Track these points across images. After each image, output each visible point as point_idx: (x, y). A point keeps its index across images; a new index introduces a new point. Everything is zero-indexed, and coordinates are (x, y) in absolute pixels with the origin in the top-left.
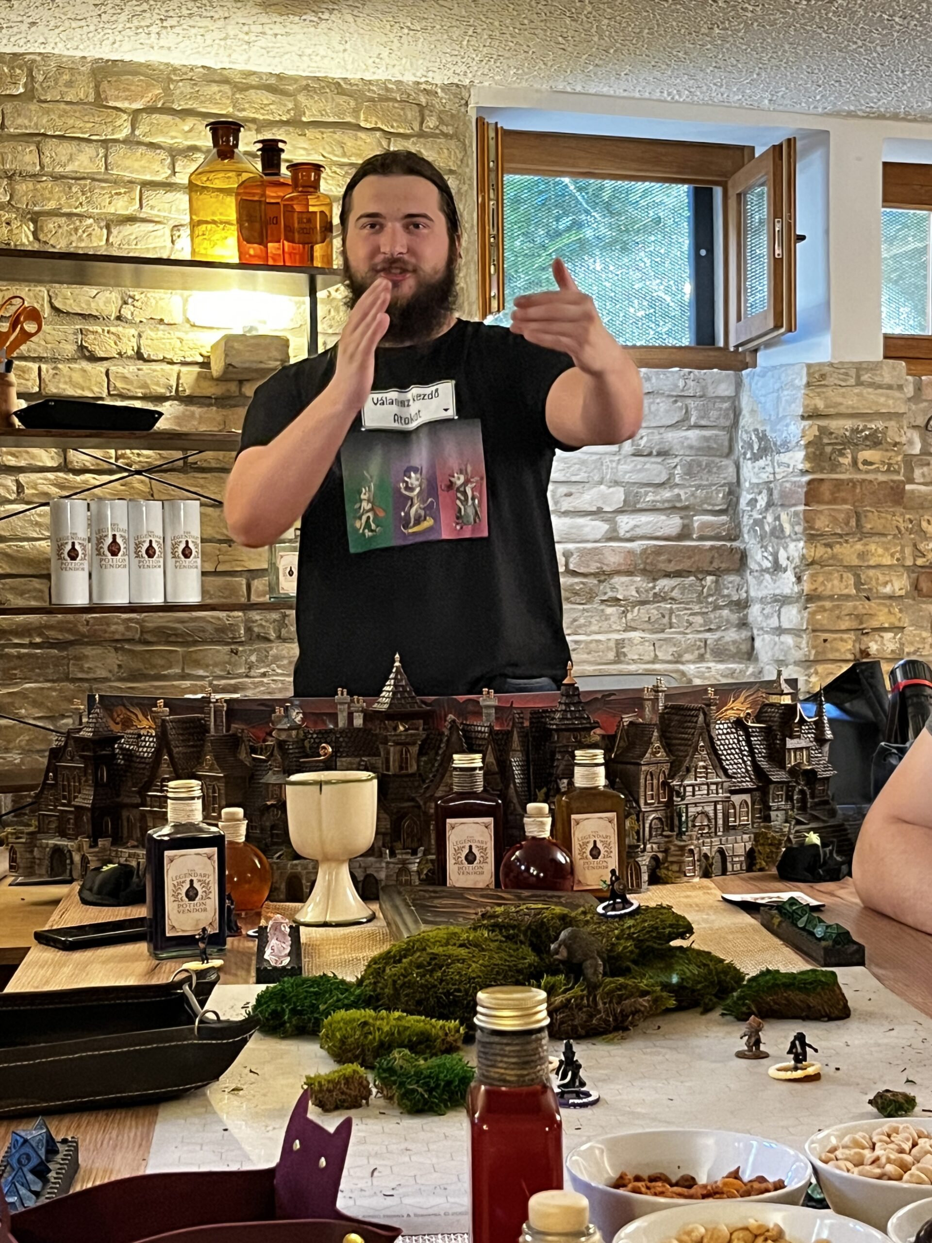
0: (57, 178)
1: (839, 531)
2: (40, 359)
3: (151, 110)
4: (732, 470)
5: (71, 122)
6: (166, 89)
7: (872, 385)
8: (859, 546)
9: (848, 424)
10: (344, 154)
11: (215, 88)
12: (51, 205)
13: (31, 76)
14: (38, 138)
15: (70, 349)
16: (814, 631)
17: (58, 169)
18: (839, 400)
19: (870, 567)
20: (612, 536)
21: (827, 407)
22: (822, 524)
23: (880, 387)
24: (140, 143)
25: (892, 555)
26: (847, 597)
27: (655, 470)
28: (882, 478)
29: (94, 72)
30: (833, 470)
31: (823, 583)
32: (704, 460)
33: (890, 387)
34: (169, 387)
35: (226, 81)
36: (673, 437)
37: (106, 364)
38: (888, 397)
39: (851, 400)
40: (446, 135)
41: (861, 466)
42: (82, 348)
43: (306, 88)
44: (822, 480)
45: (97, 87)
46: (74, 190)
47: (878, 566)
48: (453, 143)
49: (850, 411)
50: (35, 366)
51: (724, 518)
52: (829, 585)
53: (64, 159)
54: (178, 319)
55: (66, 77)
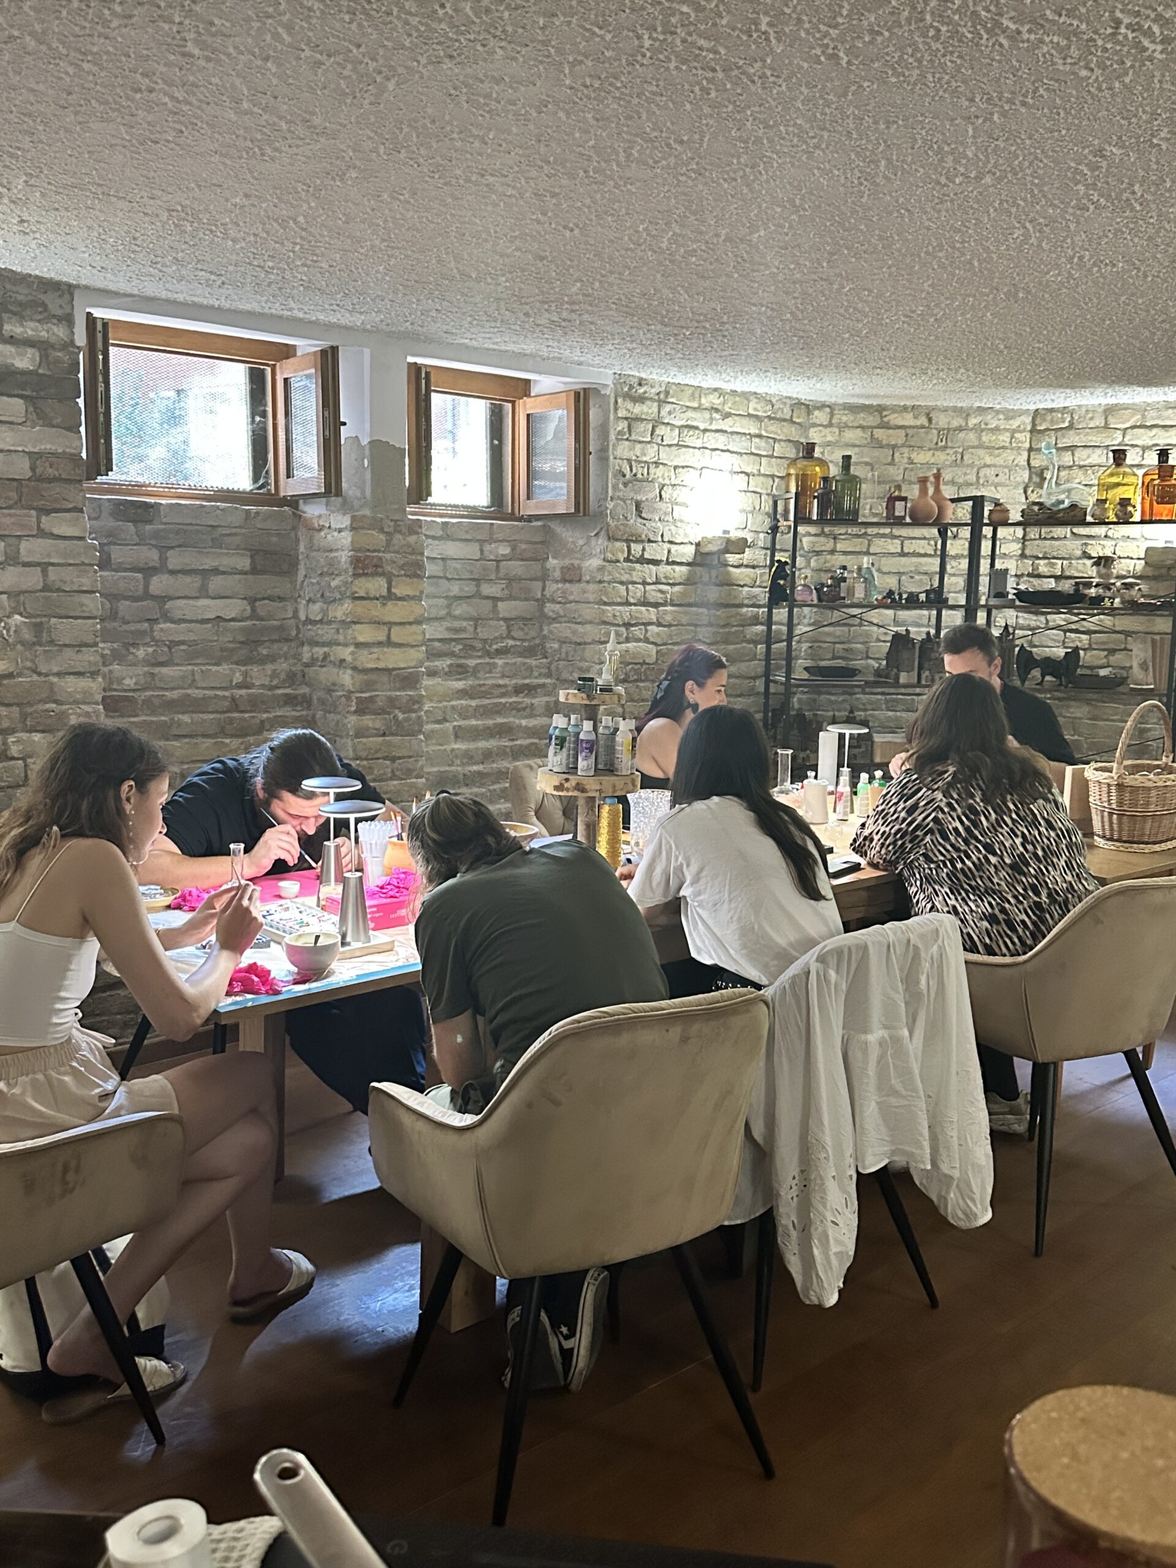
0: (1081, 467)
2: (1063, 558)
3: (1133, 427)
5: (1090, 438)
6: (1144, 416)
14: (1072, 448)
15: (1079, 553)
17: (1082, 463)
24: (1126, 445)
29: (1105, 411)
34: (1129, 572)
42: (1084, 552)
45: (1106, 418)
46: (1089, 472)
50: (1059, 562)
54: (1138, 536)
55: (1090, 415)
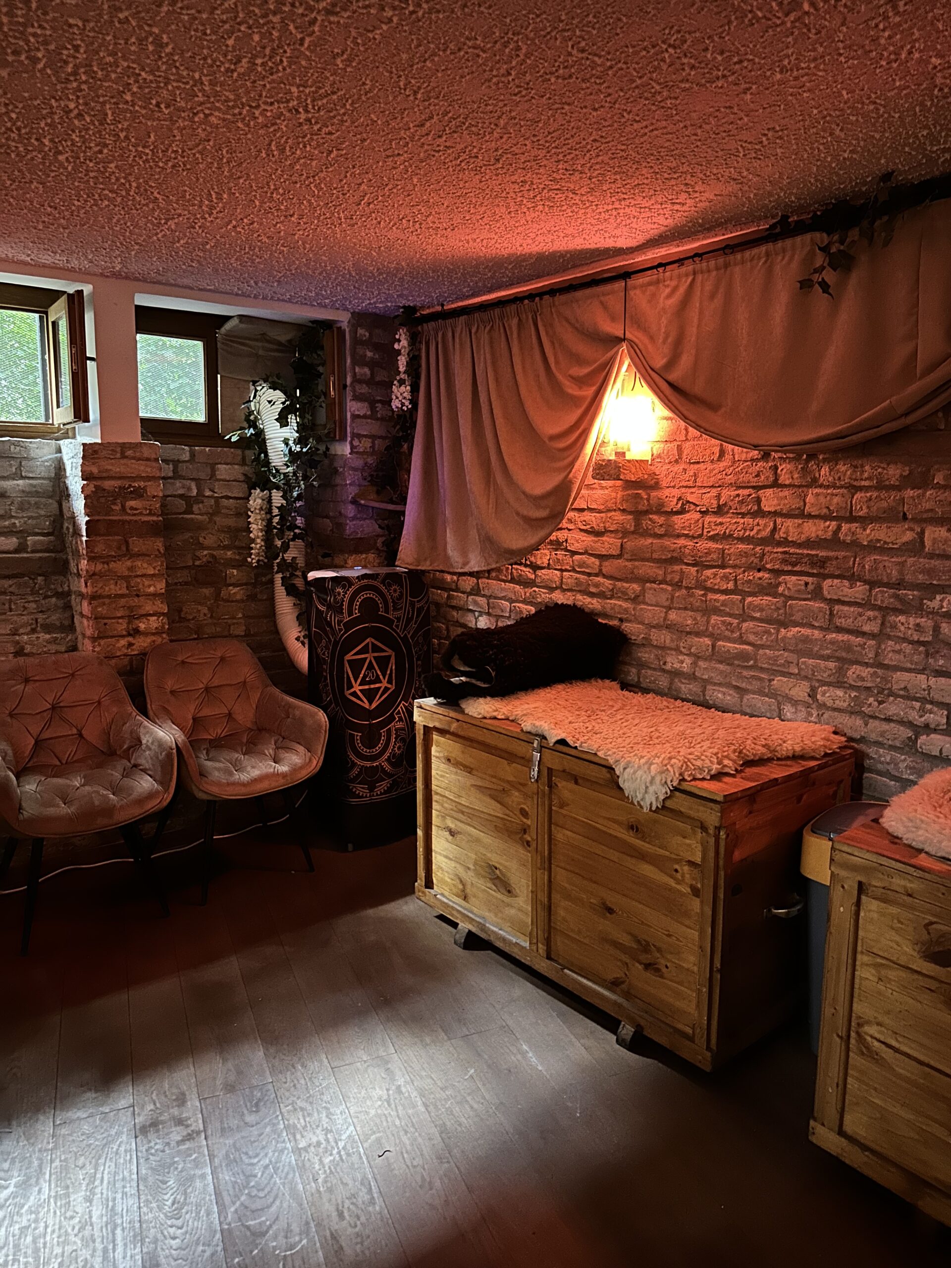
1: (113, 553)
4: (56, 505)
7: (133, 458)
8: (129, 563)
9: (117, 483)
16: (96, 618)
18: (109, 467)
19: (137, 576)
21: (99, 472)
22: (99, 549)
23: (139, 459)
25: (154, 568)
26: (122, 596)
28: (144, 519)
30: (107, 514)
31: (102, 588)
32: (33, 500)
33: (148, 459)
38: (147, 466)
39: (118, 467)
41: (129, 511)
44: (98, 520)
47: (143, 576)
49: (117, 475)
52: (107, 589)
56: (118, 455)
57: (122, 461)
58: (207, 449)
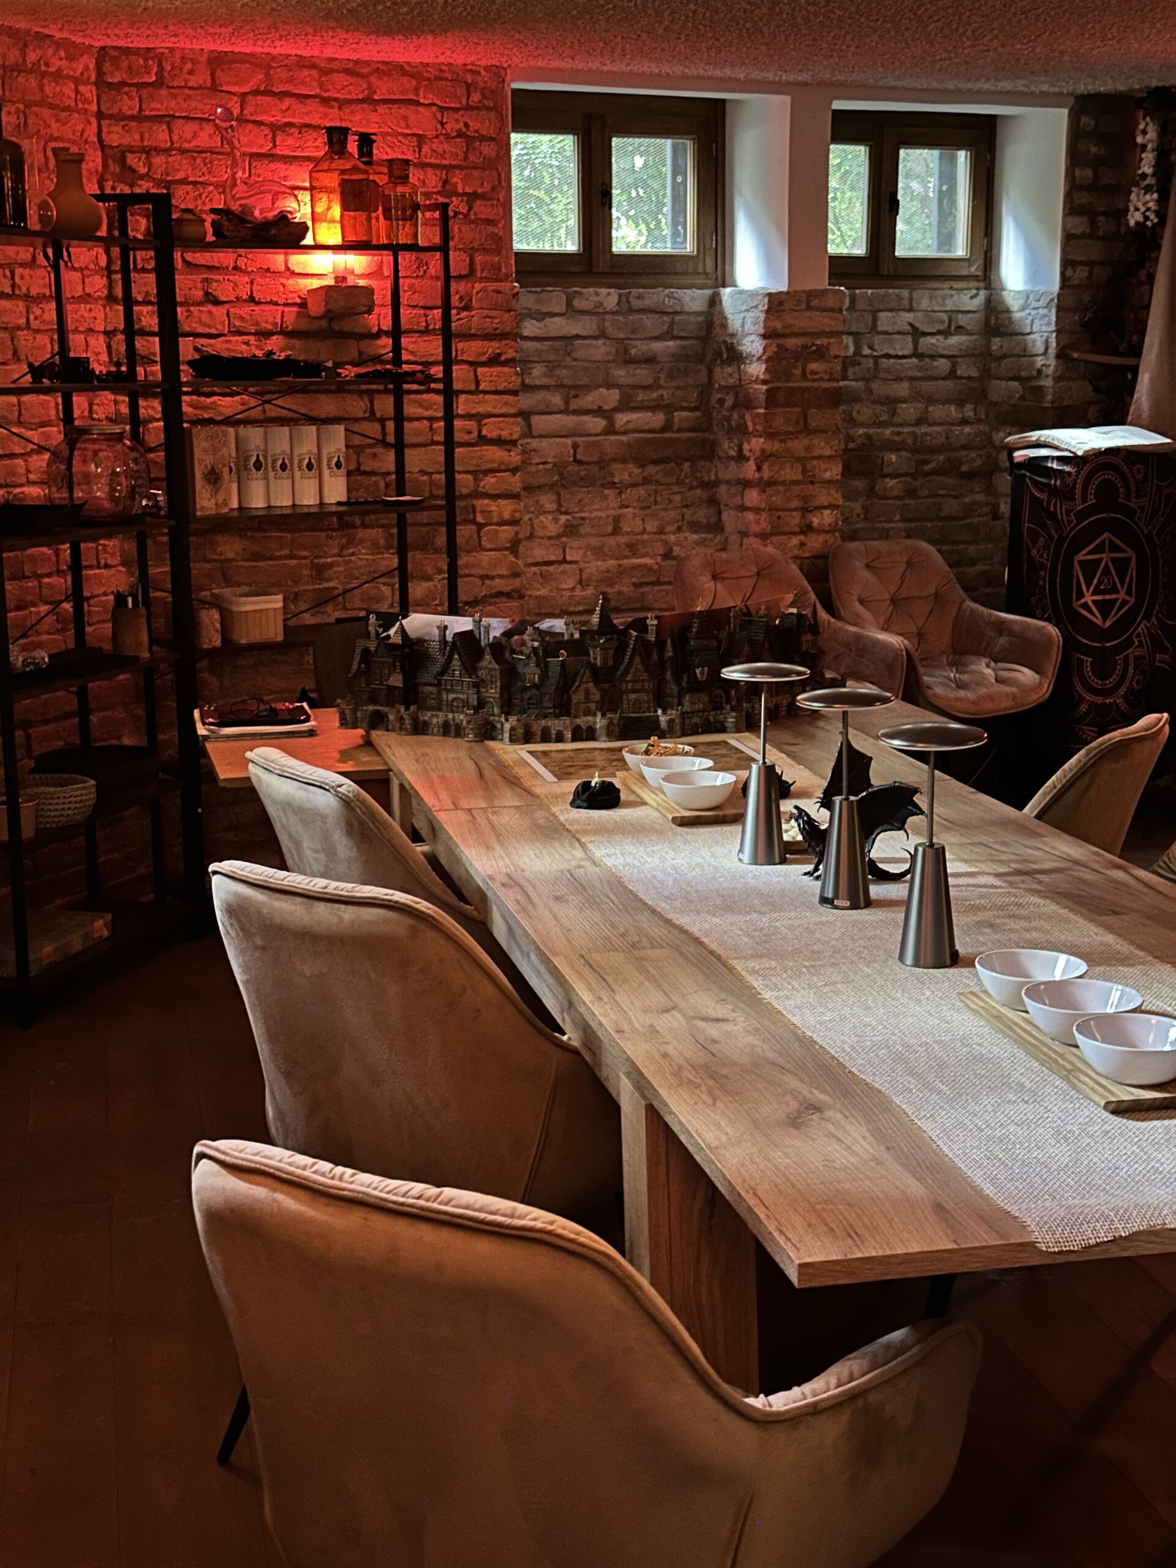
0: (183, 152)
1: (791, 429)
3: (256, 92)
4: (705, 372)
5: (194, 104)
6: (267, 75)
7: (817, 309)
8: (806, 441)
9: (799, 341)
10: (408, 127)
11: (306, 72)
12: (180, 175)
13: (160, 65)
14: (167, 119)
15: (199, 294)
16: (770, 510)
17: (185, 145)
18: (794, 322)
19: (813, 458)
20: (610, 430)
21: (783, 328)
22: (778, 423)
23: (824, 310)
24: (247, 121)
25: (831, 448)
26: (796, 483)
27: (642, 374)
28: (827, 385)
29: (210, 62)
30: (788, 380)
31: (778, 472)
32: (682, 366)
33: (832, 310)
34: (275, 324)
35: (313, 66)
36: (657, 346)
37: (226, 306)
38: (831, 318)
39: (802, 321)
40: (487, 108)
41: (809, 376)
42: (207, 293)
43: (377, 70)
44: (779, 388)
45: (213, 74)
46: (198, 161)
47: (820, 457)
48: (493, 115)
49: (801, 331)
51: (698, 413)
52: (783, 473)
53: (189, 136)
54: (281, 268)
55: (189, 66)
56: (803, 306)
57: (807, 314)
58: (870, 291)
